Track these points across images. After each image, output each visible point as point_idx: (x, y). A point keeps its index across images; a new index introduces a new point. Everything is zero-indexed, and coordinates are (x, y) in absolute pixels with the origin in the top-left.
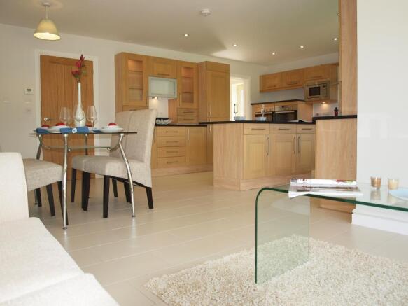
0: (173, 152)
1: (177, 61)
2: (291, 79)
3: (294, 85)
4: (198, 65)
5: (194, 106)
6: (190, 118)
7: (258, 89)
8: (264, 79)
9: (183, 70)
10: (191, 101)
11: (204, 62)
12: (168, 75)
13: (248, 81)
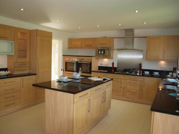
0: (12, 97)
1: (14, 27)
2: (87, 43)
3: (89, 47)
4: (31, 32)
5: (28, 60)
6: (24, 68)
7: (67, 46)
8: (70, 41)
9: (19, 34)
10: (25, 57)
11: (34, 30)
12: (7, 38)
13: (61, 42)
